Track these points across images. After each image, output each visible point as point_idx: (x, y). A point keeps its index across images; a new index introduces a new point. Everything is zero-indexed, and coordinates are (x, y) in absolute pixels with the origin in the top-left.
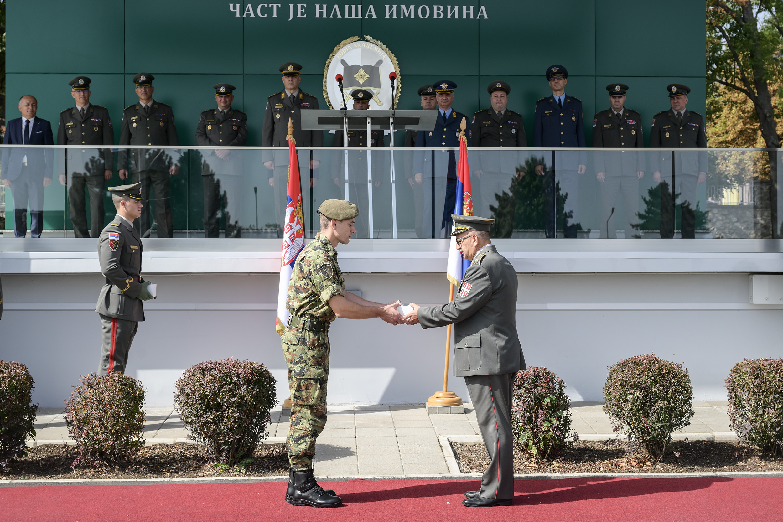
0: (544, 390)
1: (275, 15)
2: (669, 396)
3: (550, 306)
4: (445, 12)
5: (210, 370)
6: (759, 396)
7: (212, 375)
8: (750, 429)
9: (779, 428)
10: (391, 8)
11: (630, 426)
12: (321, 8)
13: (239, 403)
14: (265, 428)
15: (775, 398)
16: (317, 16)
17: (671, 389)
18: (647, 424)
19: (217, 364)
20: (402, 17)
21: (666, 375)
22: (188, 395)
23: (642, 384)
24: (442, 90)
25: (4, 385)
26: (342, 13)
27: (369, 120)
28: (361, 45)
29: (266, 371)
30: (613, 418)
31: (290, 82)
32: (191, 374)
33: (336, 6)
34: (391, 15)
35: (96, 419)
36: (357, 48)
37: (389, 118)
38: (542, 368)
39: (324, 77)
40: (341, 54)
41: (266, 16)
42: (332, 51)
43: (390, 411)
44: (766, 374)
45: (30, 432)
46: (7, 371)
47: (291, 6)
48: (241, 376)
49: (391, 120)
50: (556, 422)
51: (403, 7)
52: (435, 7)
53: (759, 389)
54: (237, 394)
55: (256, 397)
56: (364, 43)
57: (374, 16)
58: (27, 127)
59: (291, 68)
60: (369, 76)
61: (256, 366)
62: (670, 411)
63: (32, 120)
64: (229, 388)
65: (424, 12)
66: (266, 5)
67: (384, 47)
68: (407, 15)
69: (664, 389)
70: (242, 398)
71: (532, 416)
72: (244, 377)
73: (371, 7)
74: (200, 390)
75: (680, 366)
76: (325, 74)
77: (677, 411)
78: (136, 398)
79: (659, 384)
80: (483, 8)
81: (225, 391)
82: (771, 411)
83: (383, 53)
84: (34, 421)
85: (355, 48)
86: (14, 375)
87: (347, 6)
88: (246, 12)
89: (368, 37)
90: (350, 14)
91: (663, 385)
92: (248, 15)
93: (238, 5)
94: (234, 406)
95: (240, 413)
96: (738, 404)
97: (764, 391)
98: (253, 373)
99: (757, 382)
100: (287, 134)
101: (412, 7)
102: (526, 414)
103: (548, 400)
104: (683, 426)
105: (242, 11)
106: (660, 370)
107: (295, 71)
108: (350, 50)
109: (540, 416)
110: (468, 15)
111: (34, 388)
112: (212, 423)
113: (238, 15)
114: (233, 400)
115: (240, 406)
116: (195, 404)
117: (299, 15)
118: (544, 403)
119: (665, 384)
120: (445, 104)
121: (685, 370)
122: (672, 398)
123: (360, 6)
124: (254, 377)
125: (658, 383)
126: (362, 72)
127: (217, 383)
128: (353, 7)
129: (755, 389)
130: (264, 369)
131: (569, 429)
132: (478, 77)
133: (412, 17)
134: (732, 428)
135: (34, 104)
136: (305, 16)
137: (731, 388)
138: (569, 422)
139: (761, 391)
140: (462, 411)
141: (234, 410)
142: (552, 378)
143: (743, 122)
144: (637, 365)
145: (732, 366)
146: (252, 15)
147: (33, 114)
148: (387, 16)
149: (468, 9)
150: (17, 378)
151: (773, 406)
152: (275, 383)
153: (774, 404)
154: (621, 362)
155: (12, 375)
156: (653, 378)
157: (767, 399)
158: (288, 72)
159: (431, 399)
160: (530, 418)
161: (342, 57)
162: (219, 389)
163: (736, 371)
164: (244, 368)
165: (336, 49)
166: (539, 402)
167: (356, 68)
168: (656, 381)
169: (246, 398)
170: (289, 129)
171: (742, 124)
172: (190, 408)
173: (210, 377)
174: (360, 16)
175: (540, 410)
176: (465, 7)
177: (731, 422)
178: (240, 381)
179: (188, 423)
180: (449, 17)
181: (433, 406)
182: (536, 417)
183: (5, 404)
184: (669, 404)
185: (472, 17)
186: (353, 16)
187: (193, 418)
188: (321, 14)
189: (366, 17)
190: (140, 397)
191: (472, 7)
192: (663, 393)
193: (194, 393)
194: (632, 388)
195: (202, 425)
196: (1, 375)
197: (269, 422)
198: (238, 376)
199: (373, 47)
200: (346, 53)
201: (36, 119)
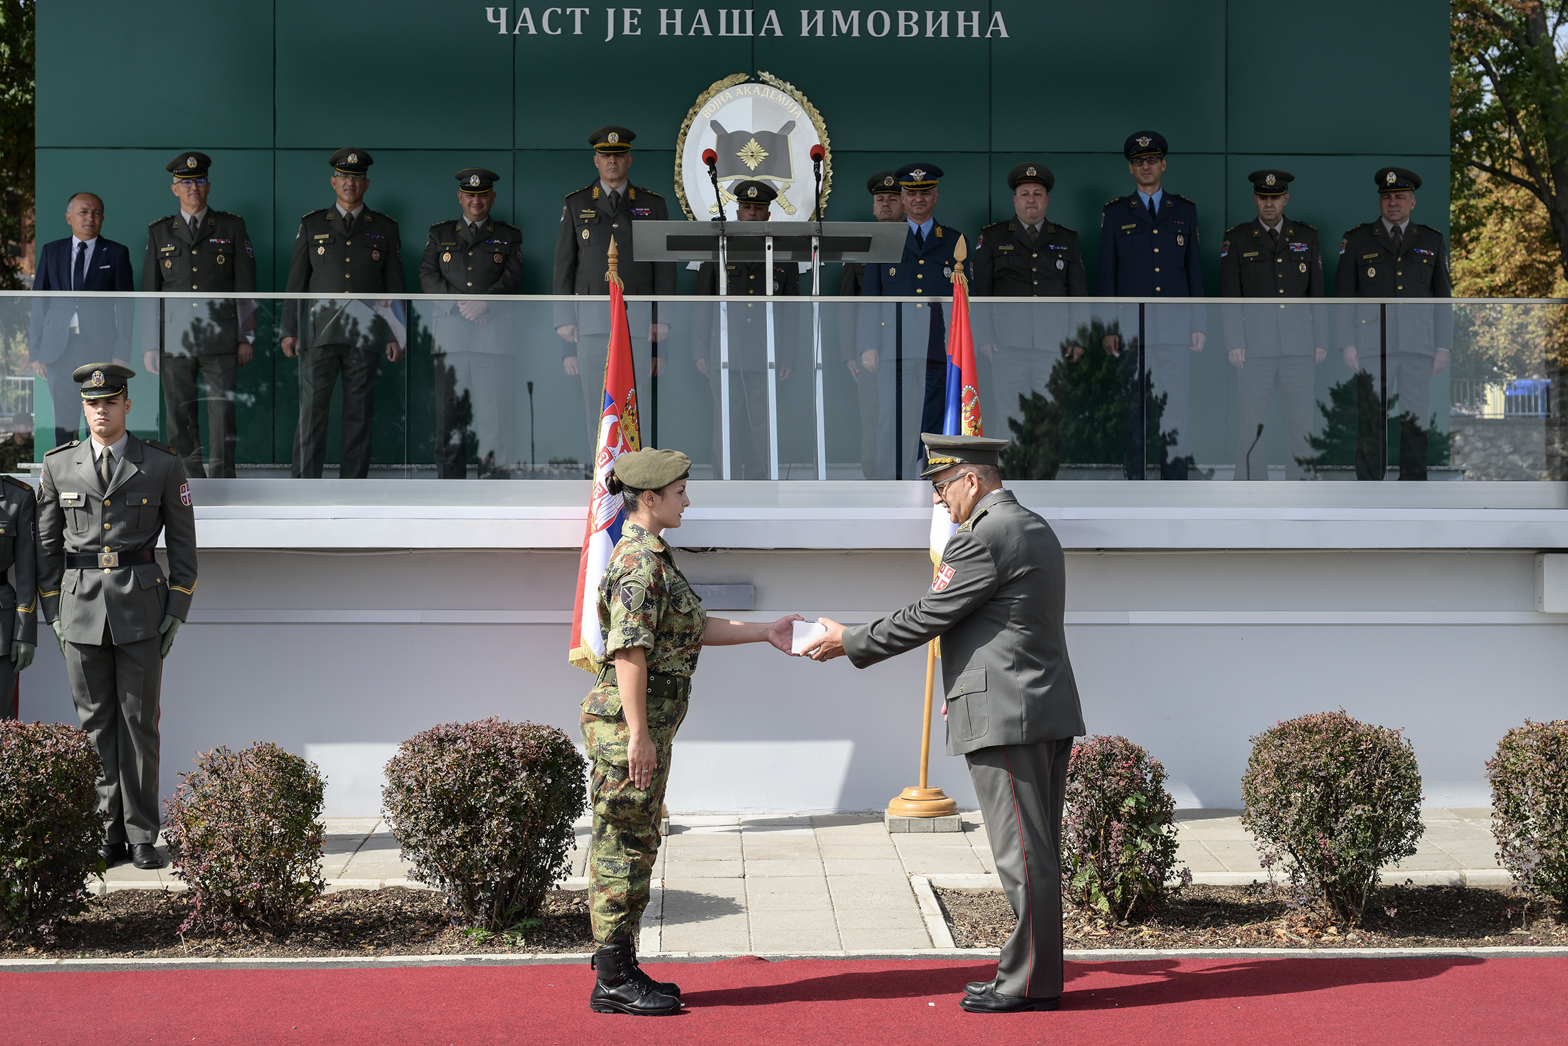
0: (1122, 783)
1: (578, 31)
2: (1374, 795)
3: (1135, 617)
4: (922, 23)
5: (454, 741)
6: (1555, 795)
7: (458, 751)
8: (1538, 861)
10: (811, 16)
11: (1295, 855)
12: (671, 16)
13: (513, 807)
14: (564, 858)
16: (663, 31)
17: (1378, 781)
18: (1330, 852)
19: (467, 729)
20: (834, 34)
21: (1367, 753)
22: (409, 790)
23: (1319, 770)
24: (914, 184)
25: (43, 771)
26: (714, 26)
27: (769, 242)
28: (751, 90)
29: (566, 742)
30: (1260, 840)
31: (611, 166)
32: (416, 749)
33: (701, 13)
34: (813, 30)
35: (227, 839)
36: (744, 96)
37: (809, 238)
38: (1119, 739)
39: (677, 156)
40: (712, 108)
41: (559, 32)
42: (693, 103)
43: (812, 826)
46: (49, 742)
47: (611, 12)
48: (516, 752)
49: (815, 242)
50: (1146, 847)
51: (837, 13)
52: (902, 14)
53: (1555, 780)
54: (509, 789)
55: (546, 796)
56: (757, 87)
57: (778, 33)
58: (81, 255)
59: (613, 138)
60: (767, 154)
61: (545, 733)
62: (1375, 824)
63: (91, 243)
64: (493, 777)
65: (879, 24)
66: (559, 11)
67: (799, 94)
68: (844, 29)
69: (1363, 780)
70: (518, 796)
71: (1098, 834)
72: (522, 756)
73: (772, 13)
74: (434, 781)
75: (1396, 736)
76: (678, 150)
77: (1390, 825)
78: (305, 797)
79: (1353, 771)
80: (998, 15)
81: (484, 783)
83: (797, 106)
85: (740, 97)
86: (63, 750)
87: (723, 13)
88: (519, 24)
89: (766, 76)
90: (729, 28)
91: (1361, 773)
92: (524, 29)
93: (503, 11)
94: (502, 812)
95: (515, 827)
96: (1513, 813)
97: (1564, 786)
98: (541, 748)
99: (1551, 767)
100: (607, 269)
101: (855, 14)
102: (1086, 831)
103: (1130, 802)
104: (1401, 855)
105: (512, 22)
106: (1356, 742)
107: (621, 144)
108: (730, 100)
109: (1114, 834)
110: (968, 29)
112: (458, 847)
113: (503, 30)
114: (501, 800)
115: (513, 812)
116: (425, 808)
117: (627, 31)
118: (1122, 809)
119: (1365, 770)
120: (919, 210)
121: (1405, 743)
122: (1379, 798)
123: (749, 13)
124: (543, 755)
125: (1351, 769)
126: (753, 145)
127: (469, 767)
128: (736, 13)
129: (1547, 782)
130: (563, 739)
131: (1173, 861)
132: (987, 155)
133: (856, 33)
134: (1501, 860)
135: (98, 210)
136: (639, 32)
137: (1499, 779)
138: (1172, 847)
139: (1560, 785)
140: (956, 826)
141: (503, 821)
142: (1139, 759)
143: (1527, 248)
144: (1310, 732)
145: (1500, 735)
146: (532, 31)
147: (95, 231)
148: (805, 33)
149: (968, 18)
150: (70, 756)
154: (1277, 727)
155: (59, 750)
156: (1342, 759)
158: (607, 145)
159: (894, 803)
160: (1094, 840)
161: (713, 114)
162: (473, 779)
163: (1508, 745)
164: (522, 737)
165: (700, 98)
166: (1112, 806)
167: (741, 138)
168: (1347, 765)
169: (525, 798)
170: (610, 260)
171: (1524, 252)
172: (414, 816)
173: (455, 755)
174: (749, 33)
175: (1114, 823)
176: (961, 14)
177: (1498, 849)
178: (513, 762)
179: (409, 846)
180: (929, 34)
181: (898, 818)
182: (1108, 836)
183: (45, 809)
184: (1375, 811)
185: (976, 34)
186: (736, 33)
187: (420, 836)
188: (671, 27)
189: (763, 34)
190: (314, 795)
191: (976, 14)
192: (1363, 790)
193: (422, 788)
194: (1300, 778)
195: (439, 852)
196: (38, 750)
197: (572, 846)
198: (510, 752)
199: (776, 96)
200: (721, 107)
201: (101, 242)
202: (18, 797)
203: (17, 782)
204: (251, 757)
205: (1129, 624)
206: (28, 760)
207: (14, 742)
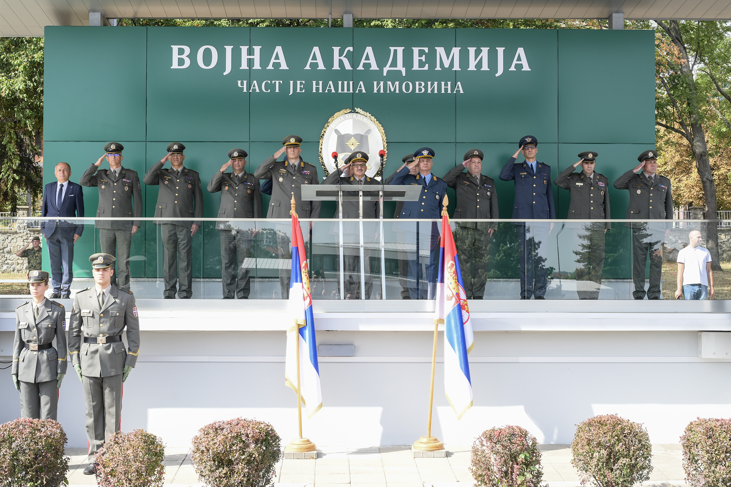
0: (519, 448)
1: (277, 91)
2: (631, 454)
3: (522, 359)
4: (426, 87)
5: (222, 429)
6: (712, 453)
7: (224, 435)
8: (704, 483)
9: (730, 483)
10: (378, 84)
11: (595, 478)
12: (317, 84)
13: (248, 460)
14: (271, 481)
15: (726, 456)
16: (314, 91)
17: (633, 448)
18: (611, 479)
19: (228, 424)
20: (388, 92)
21: (628, 435)
22: (203, 452)
23: (606, 443)
24: (423, 156)
25: (41, 444)
26: (336, 88)
27: (361, 193)
28: (352, 116)
29: (272, 430)
30: (580, 472)
31: (292, 152)
32: (206, 433)
33: (331, 82)
34: (379, 90)
35: (121, 473)
36: (349, 119)
37: (378, 192)
38: (517, 427)
39: (320, 144)
40: (335, 124)
41: (269, 91)
42: (327, 122)
43: (380, 453)
44: (718, 435)
45: (63, 481)
46: (43, 430)
47: (292, 82)
48: (250, 436)
49: (381, 193)
50: (529, 476)
51: (389, 83)
52: (417, 83)
53: (711, 447)
54: (246, 452)
55: (263, 454)
56: (355, 115)
57: (364, 91)
58: (61, 190)
59: (293, 141)
60: (359, 144)
61: (262, 426)
62: (632, 467)
63: (65, 184)
64: (240, 447)
65: (407, 88)
66: (269, 82)
67: (373, 118)
68: (392, 90)
69: (626, 448)
70: (250, 455)
71: (508, 470)
72: (253, 437)
73: (361, 83)
74: (213, 449)
75: (640, 425)
76: (321, 142)
77: (638, 467)
78: (156, 454)
79: (622, 443)
80: (459, 83)
81: (235, 450)
82: (723, 468)
83: (372, 123)
84: (66, 472)
85: (347, 119)
86: (49, 434)
87: (340, 83)
88: (252, 88)
89: (358, 110)
90: (343, 89)
91: (625, 444)
92: (254, 90)
93: (245, 82)
94: (244, 463)
95: (249, 469)
96: (693, 460)
97: (716, 450)
98: (261, 433)
99: (710, 441)
101: (397, 83)
102: (503, 469)
103: (522, 456)
104: (643, 480)
105: (249, 86)
106: (623, 429)
107: (296, 143)
108: (343, 120)
109: (515, 471)
110: (446, 90)
111: (67, 443)
112: (224, 478)
113: (245, 90)
114: (243, 457)
115: (249, 463)
116: (209, 460)
117: (298, 91)
118: (518, 459)
119: (627, 442)
120: (426, 169)
121: (644, 429)
122: (633, 455)
123: (351, 83)
124: (262, 436)
125: (621, 442)
126: (353, 140)
127: (229, 442)
128: (346, 83)
129: (708, 448)
130: (270, 428)
131: (541, 481)
132: (455, 144)
133: (397, 91)
134: (687, 481)
136: (304, 91)
137: (686, 445)
138: (541, 474)
139: (714, 450)
140: (444, 455)
141: (244, 467)
142: (526, 435)
143: (680, 154)
144: (602, 425)
145: (686, 424)
146: (258, 91)
147: (67, 179)
148: (375, 91)
149: (446, 85)
150: (52, 437)
151: (724, 463)
152: (279, 441)
153: (725, 462)
154: (586, 421)
155: (48, 434)
156: (616, 438)
157: (718, 457)
158: (290, 143)
159: (416, 444)
160: (506, 473)
161: (335, 126)
162: (230, 447)
163: (690, 429)
164: (253, 428)
165: (330, 120)
166: (514, 457)
167: (347, 137)
168: (619, 440)
169: (254, 456)
170: (292, 206)
171: (679, 156)
172: (205, 463)
173: (223, 437)
174: (351, 91)
175: (515, 466)
176: (443, 83)
177: (686, 476)
178: (248, 440)
179: (202, 476)
180: (429, 92)
181: (418, 451)
182: (512, 472)
183: (41, 460)
184: (631, 461)
185: (449, 92)
186: (346, 91)
187: (207, 472)
188: (318, 89)
189: (357, 92)
190: (160, 453)
191: (449, 83)
192: (626, 452)
193: (208, 450)
194: (598, 446)
195: (216, 478)
196: (38, 434)
197: (274, 475)
198: (247, 436)
199: (363, 118)
200: (339, 123)
201: (70, 183)
202: (29, 455)
203: (29, 449)
204: (132, 436)
205: (519, 362)
206: (34, 439)
207: (28, 431)
